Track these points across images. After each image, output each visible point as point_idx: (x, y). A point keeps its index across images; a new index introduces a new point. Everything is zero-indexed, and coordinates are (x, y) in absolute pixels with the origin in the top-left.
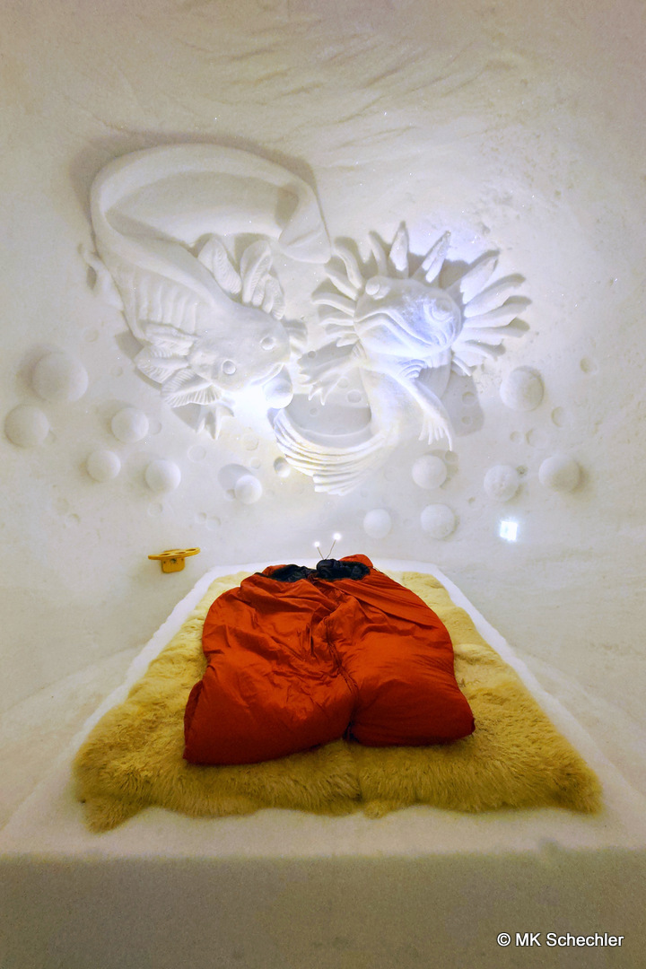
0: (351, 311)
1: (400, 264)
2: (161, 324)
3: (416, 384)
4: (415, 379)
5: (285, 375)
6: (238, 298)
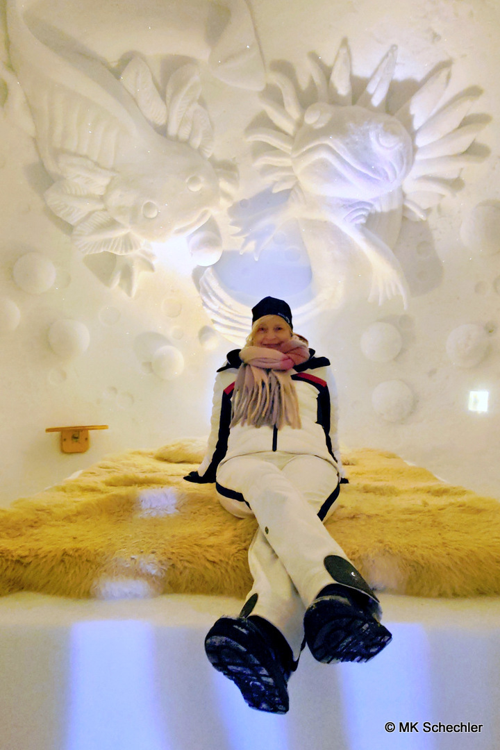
3: (363, 231)
4: (362, 225)
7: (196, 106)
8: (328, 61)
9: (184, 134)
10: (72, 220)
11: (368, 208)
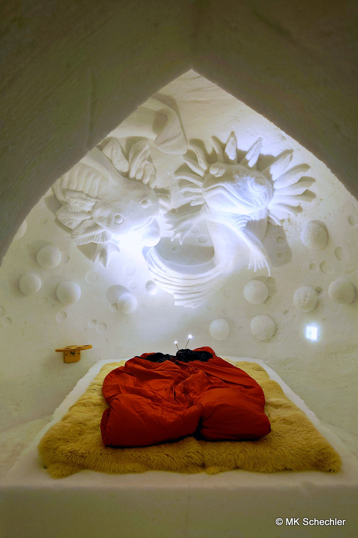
0: (200, 184)
1: (232, 156)
2: (75, 191)
3: (244, 231)
4: (244, 227)
5: (155, 224)
6: (126, 175)
7: (146, 162)
8: (224, 141)
9: (139, 177)
10: (73, 226)
11: (248, 219)
